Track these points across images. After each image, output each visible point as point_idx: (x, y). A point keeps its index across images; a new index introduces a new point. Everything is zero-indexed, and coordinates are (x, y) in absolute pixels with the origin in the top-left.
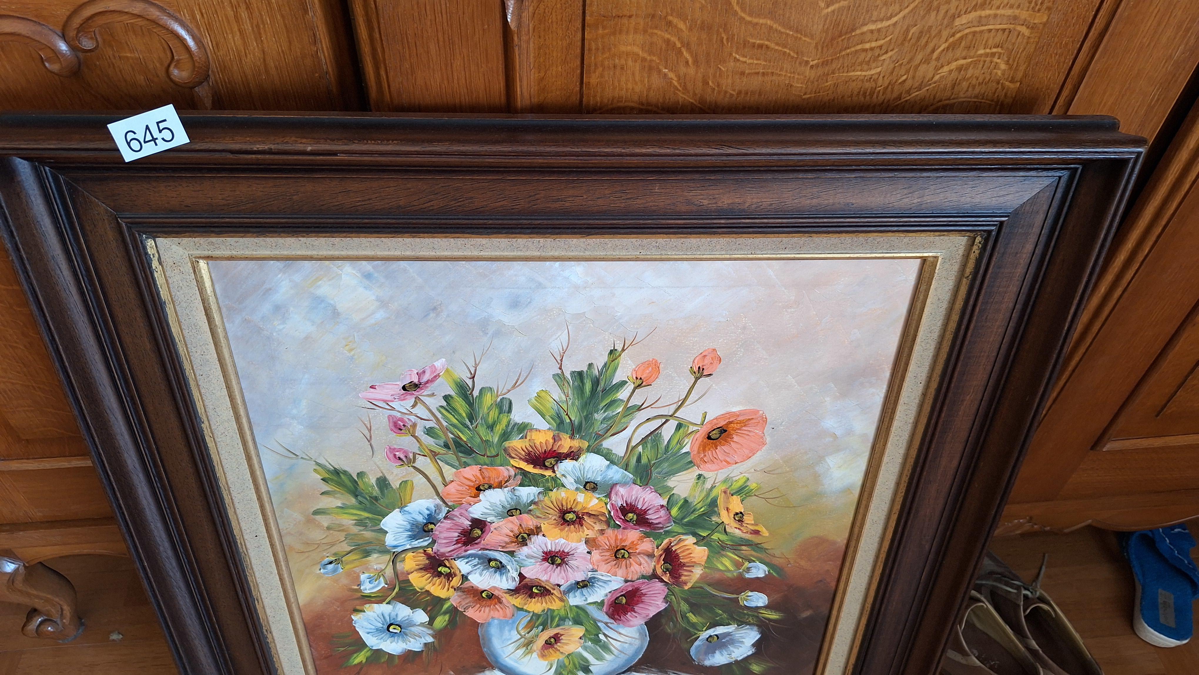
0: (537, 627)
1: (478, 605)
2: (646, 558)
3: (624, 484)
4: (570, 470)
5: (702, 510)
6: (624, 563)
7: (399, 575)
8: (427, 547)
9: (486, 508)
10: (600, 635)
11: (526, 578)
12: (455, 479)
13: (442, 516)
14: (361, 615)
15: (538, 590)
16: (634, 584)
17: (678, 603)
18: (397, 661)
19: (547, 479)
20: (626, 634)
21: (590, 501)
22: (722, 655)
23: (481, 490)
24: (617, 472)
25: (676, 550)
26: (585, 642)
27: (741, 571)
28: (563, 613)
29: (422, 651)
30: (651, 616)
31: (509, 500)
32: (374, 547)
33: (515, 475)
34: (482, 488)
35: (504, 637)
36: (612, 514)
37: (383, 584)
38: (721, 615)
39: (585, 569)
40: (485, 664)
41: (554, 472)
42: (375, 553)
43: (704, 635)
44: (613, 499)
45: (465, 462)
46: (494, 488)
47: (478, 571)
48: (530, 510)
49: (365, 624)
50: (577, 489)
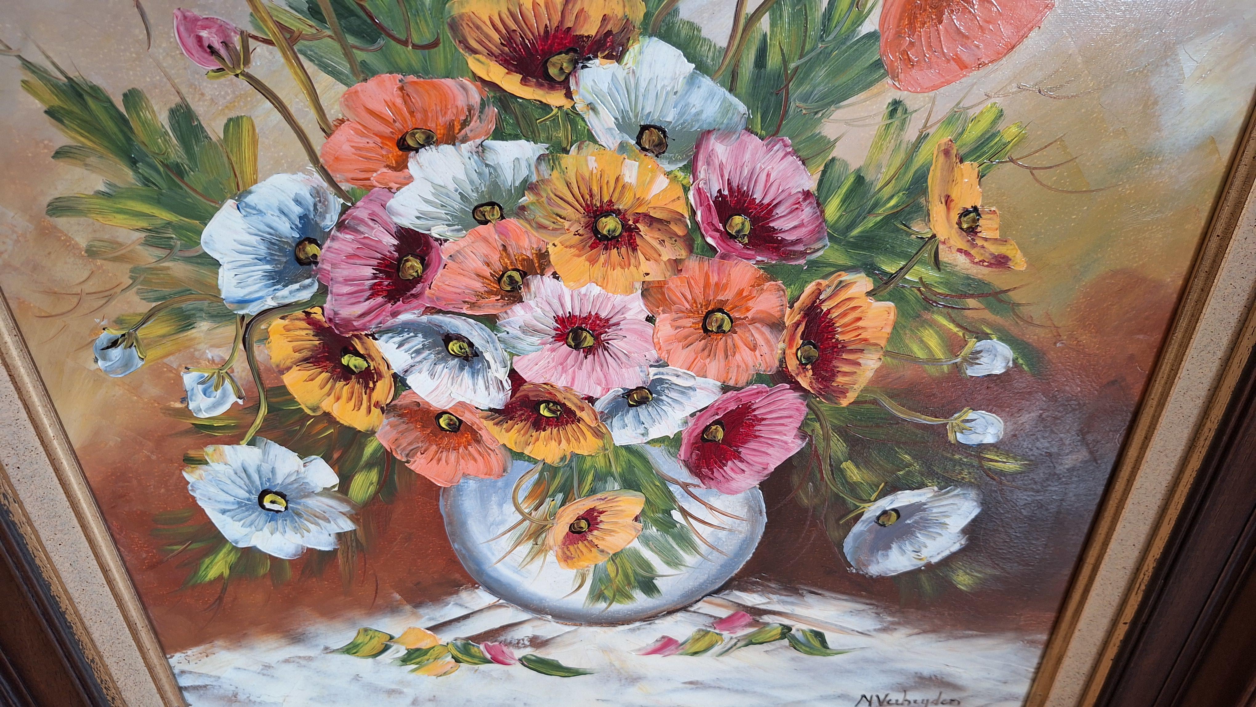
0: (553, 496)
1: (434, 448)
2: (766, 330)
3: (726, 133)
4: (605, 90)
5: (893, 203)
6: (721, 343)
7: (264, 376)
8: (311, 303)
9: (427, 201)
10: (673, 512)
11: (526, 382)
12: (349, 115)
13: (330, 220)
14: (201, 471)
15: (550, 410)
16: (741, 394)
17: (827, 439)
18: (289, 574)
19: (555, 119)
20: (722, 509)
21: (652, 181)
22: (903, 552)
23: (409, 149)
24: (711, 95)
25: (829, 311)
26: (645, 527)
27: (958, 360)
28: (601, 463)
29: (335, 551)
30: (772, 468)
31: (475, 177)
32: (198, 304)
33: (483, 105)
34: (411, 142)
35: (491, 519)
36: (699, 218)
37: (233, 399)
38: (911, 465)
39: (643, 361)
40: (457, 576)
41: (569, 95)
42: (202, 318)
43: (873, 510)
44: (702, 175)
45: (363, 63)
46: (437, 143)
47: (426, 365)
48: (523, 208)
49: (213, 490)
50: (622, 147)
